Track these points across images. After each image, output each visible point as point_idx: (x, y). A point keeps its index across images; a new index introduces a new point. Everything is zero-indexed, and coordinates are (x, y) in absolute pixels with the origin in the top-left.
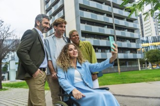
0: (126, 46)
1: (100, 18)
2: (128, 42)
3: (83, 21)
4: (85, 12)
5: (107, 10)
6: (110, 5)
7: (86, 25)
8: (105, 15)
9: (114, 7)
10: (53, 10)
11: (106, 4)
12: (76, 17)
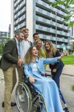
0: (62, 41)
1: (48, 22)
2: (63, 38)
3: (38, 23)
4: (39, 17)
5: (53, 17)
6: (55, 14)
7: (39, 25)
8: (52, 20)
9: (57, 15)
10: (19, 14)
11: (52, 13)
12: (33, 20)
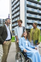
1: (36, 11)
3: (28, 12)
5: (39, 7)
7: (29, 14)
8: (38, 9)
10: (15, 6)
11: (39, 4)
12: (25, 10)
